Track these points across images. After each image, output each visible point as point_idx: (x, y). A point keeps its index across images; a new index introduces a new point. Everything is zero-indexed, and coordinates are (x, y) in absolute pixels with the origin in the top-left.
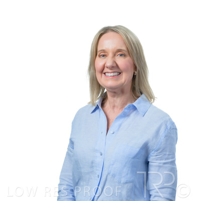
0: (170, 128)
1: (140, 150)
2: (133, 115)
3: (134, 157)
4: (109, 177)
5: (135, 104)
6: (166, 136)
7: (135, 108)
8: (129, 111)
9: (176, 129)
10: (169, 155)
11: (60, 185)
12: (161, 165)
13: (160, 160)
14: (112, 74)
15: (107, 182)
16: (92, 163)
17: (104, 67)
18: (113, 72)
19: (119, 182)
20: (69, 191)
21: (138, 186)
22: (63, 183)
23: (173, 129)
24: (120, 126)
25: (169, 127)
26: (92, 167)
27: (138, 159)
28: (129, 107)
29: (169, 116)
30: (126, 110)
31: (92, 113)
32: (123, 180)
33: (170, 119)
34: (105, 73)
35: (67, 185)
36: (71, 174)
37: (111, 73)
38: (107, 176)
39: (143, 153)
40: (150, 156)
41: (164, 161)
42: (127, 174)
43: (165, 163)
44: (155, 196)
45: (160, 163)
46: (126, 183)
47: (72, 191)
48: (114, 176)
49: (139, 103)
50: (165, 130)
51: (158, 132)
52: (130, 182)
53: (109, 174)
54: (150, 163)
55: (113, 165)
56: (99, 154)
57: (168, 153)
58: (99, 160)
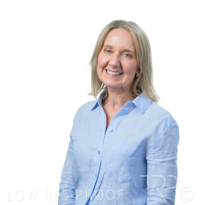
0: (171, 126)
1: (137, 148)
2: (133, 113)
3: (132, 156)
4: (106, 176)
5: (134, 101)
6: (165, 134)
7: (134, 106)
8: (128, 108)
9: (177, 127)
10: (167, 153)
11: (61, 184)
12: (158, 163)
13: (158, 158)
14: (114, 73)
15: (104, 181)
16: (90, 162)
17: (107, 64)
18: (115, 72)
19: (116, 182)
20: (70, 190)
21: (136, 185)
22: (64, 182)
23: (174, 127)
24: (119, 124)
25: (169, 125)
26: (90, 166)
27: (135, 157)
28: (128, 105)
29: (169, 113)
30: (125, 108)
31: (92, 110)
32: (120, 179)
33: (171, 117)
34: (106, 70)
35: (69, 184)
36: (71, 173)
37: (113, 71)
38: (103, 175)
39: (141, 151)
40: (147, 154)
41: (161, 160)
42: (124, 173)
43: (162, 162)
44: (152, 196)
45: (157, 162)
46: (123, 182)
47: (74, 190)
48: (110, 175)
49: (138, 101)
50: (165, 128)
51: (157, 129)
52: (127, 181)
53: (105, 172)
54: (148, 162)
55: (109, 163)
56: (97, 153)
57: (166, 152)
58: (97, 159)
